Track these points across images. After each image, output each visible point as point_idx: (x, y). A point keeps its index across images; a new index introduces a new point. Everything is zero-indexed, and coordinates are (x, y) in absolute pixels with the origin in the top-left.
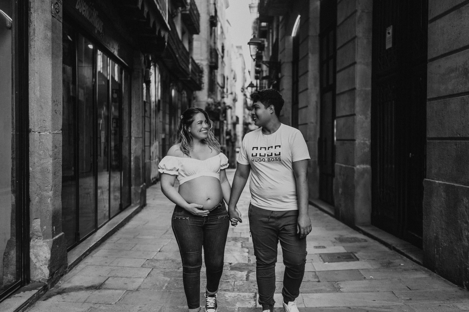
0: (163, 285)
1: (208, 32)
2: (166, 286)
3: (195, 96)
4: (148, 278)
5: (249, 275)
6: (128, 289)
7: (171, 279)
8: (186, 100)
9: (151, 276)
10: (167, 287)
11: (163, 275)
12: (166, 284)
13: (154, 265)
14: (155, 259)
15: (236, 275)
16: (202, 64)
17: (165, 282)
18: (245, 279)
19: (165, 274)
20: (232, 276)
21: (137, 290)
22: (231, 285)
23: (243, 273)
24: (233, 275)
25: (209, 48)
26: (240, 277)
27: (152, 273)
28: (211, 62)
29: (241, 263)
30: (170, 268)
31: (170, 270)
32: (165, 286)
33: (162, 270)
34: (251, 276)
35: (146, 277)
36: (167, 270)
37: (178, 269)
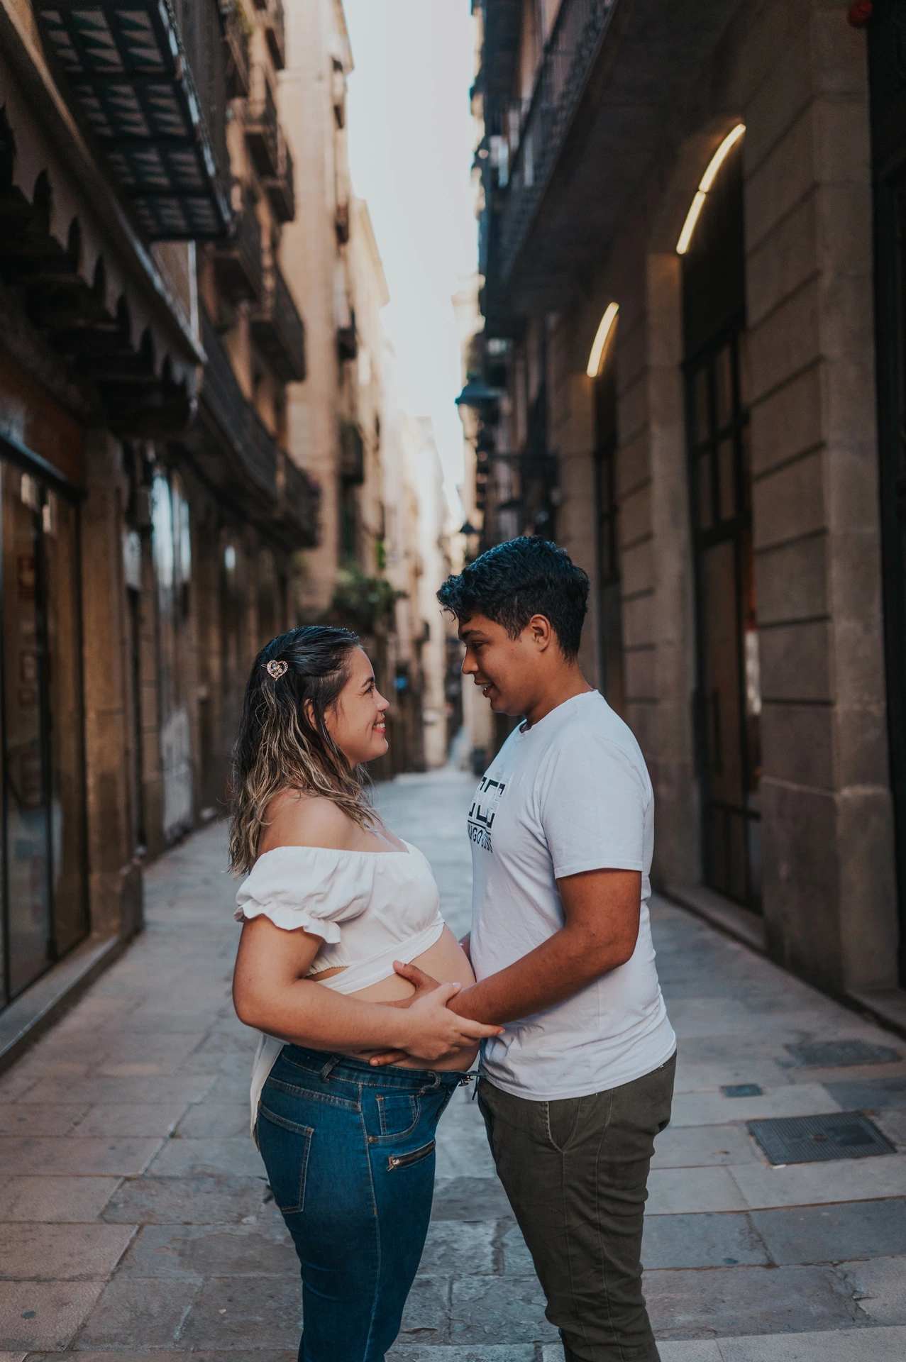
2: (184, 1323)
4: (118, 1276)
5: (505, 1240)
6: (37, 1345)
7: (206, 1279)
10: (189, 1323)
11: (178, 1259)
12: (187, 1310)
13: (149, 1204)
14: (154, 1177)
15: (455, 1246)
17: (185, 1295)
18: (488, 1263)
19: (187, 1253)
20: (441, 1250)
21: (70, 1349)
22: (438, 1298)
23: (481, 1229)
24: (444, 1242)
26: (470, 1253)
29: (469, 1178)
30: (206, 1218)
31: (208, 1228)
32: (183, 1317)
34: (510, 1243)
35: (113, 1274)
36: (197, 1233)
37: (238, 1222)
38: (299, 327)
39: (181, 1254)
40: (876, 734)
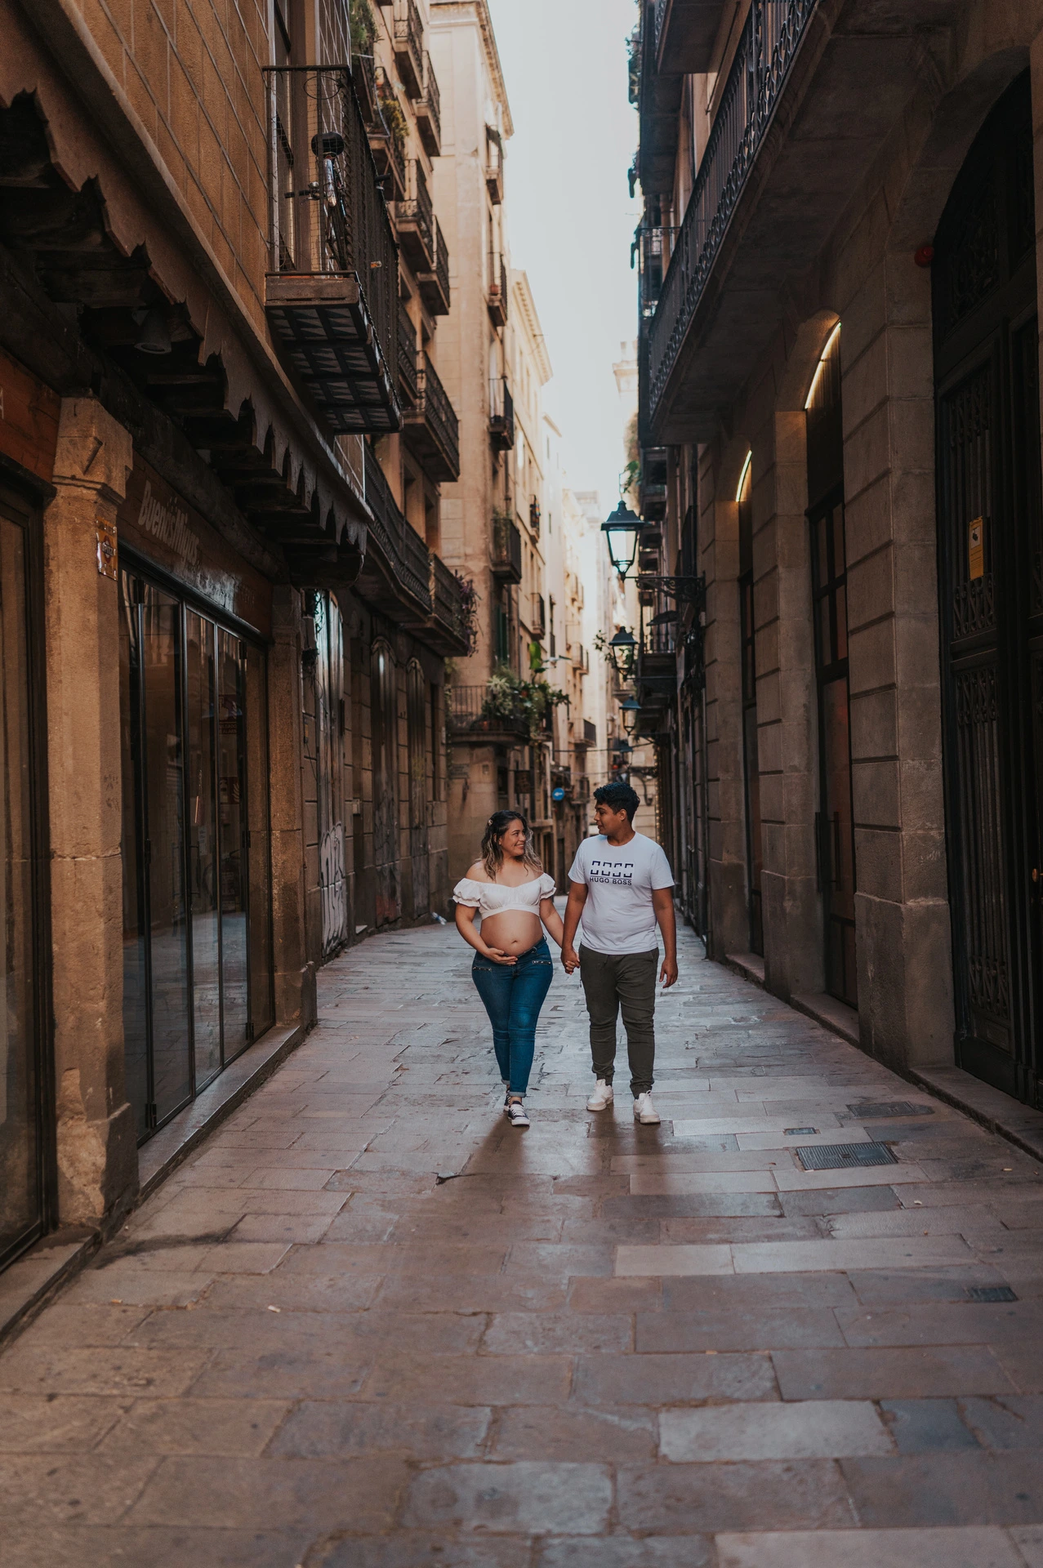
0: (384, 1232)
1: (484, 467)
3: (449, 670)
4: (342, 1214)
6: (297, 1241)
7: (401, 1217)
8: (421, 685)
9: (349, 1211)
10: (392, 1235)
11: (380, 1208)
12: (390, 1229)
13: (355, 1183)
14: (357, 1171)
15: (569, 1206)
16: (470, 572)
17: (387, 1223)
18: (590, 1213)
19: (386, 1206)
20: (559, 1207)
21: (319, 1243)
23: (587, 1199)
24: (561, 1204)
25: (490, 516)
26: (579, 1209)
27: (351, 1203)
28: (497, 562)
30: (397, 1190)
31: (399, 1195)
32: (388, 1232)
33: (381, 1196)
35: (338, 1214)
36: (391, 1197)
37: (419, 1192)
38: (454, 421)
39: (382, 1206)
40: (936, 854)
